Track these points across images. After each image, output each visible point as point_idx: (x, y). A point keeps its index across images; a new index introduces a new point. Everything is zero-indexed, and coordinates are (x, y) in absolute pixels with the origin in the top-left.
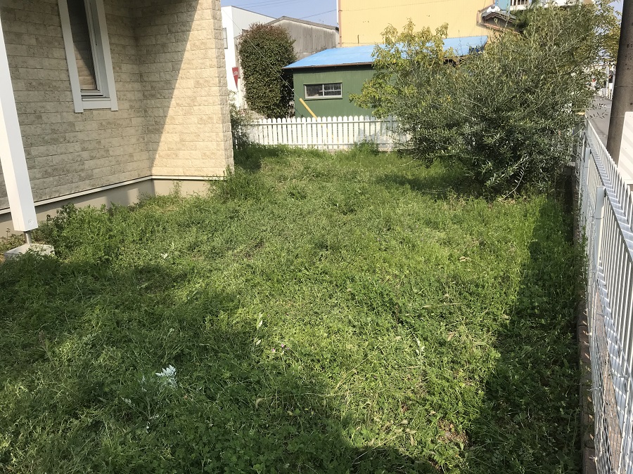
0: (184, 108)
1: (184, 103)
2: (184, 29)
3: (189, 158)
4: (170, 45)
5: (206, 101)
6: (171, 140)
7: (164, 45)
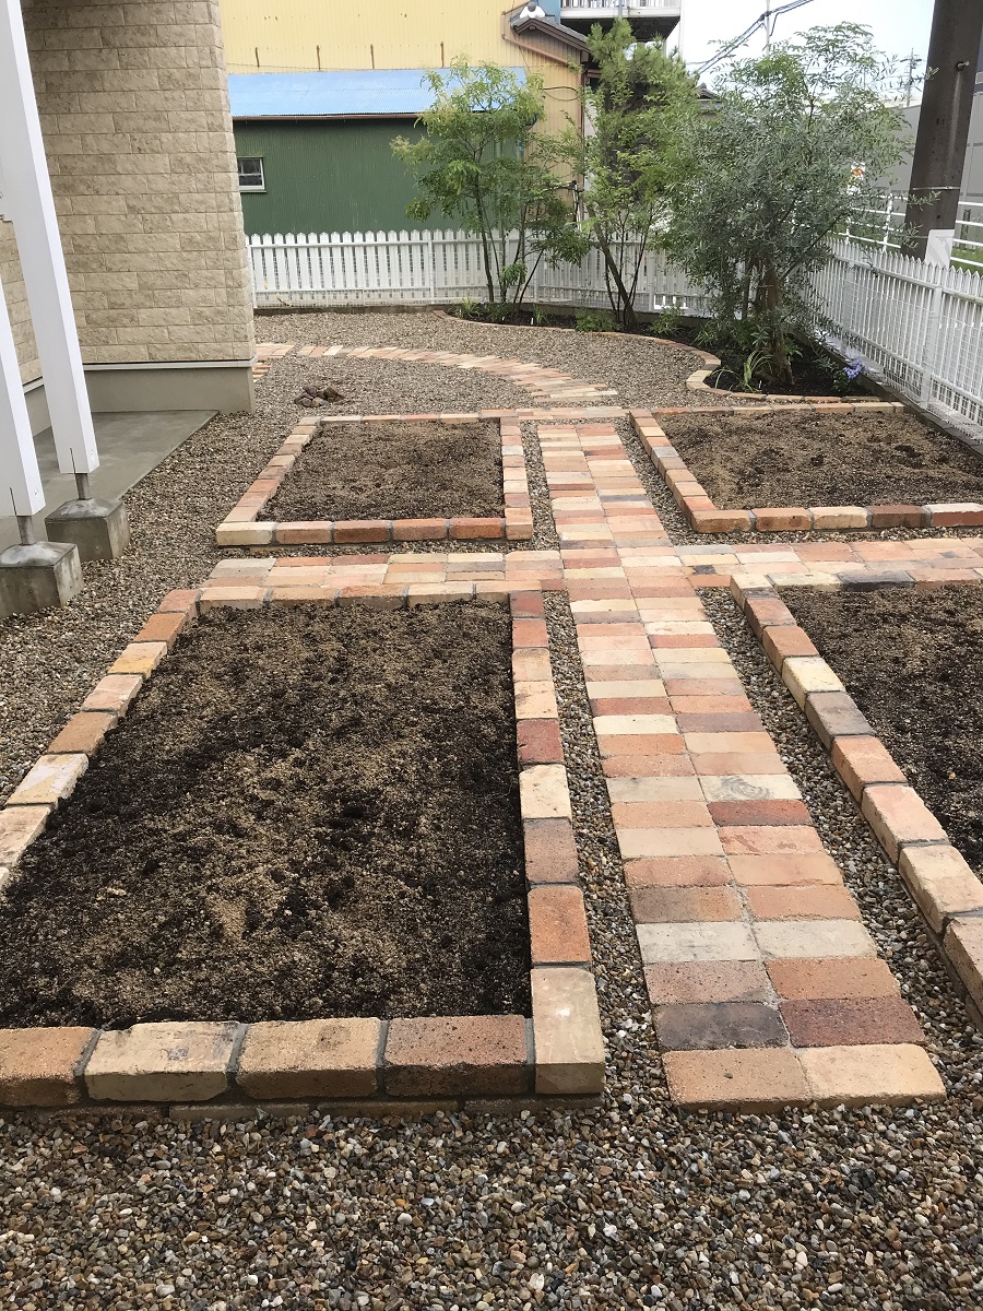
0: (148, 217)
1: (148, 206)
2: (144, 40)
3: (163, 323)
4: (108, 75)
5: (202, 202)
6: (115, 287)
7: (92, 75)
